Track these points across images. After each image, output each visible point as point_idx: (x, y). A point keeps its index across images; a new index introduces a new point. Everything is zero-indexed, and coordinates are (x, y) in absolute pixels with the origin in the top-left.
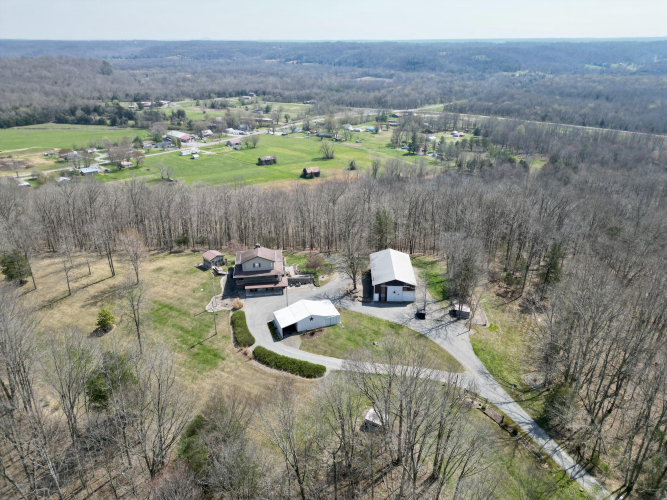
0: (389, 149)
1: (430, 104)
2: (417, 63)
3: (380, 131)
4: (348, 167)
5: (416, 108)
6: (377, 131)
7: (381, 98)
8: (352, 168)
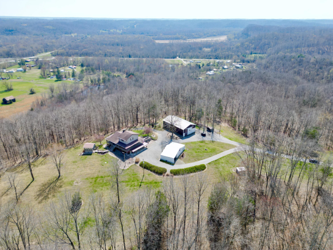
0: (43, 79)
1: (40, 53)
2: (12, 30)
3: (27, 70)
4: (29, 92)
5: (34, 56)
6: (25, 71)
7: (9, 52)
8: (32, 93)
